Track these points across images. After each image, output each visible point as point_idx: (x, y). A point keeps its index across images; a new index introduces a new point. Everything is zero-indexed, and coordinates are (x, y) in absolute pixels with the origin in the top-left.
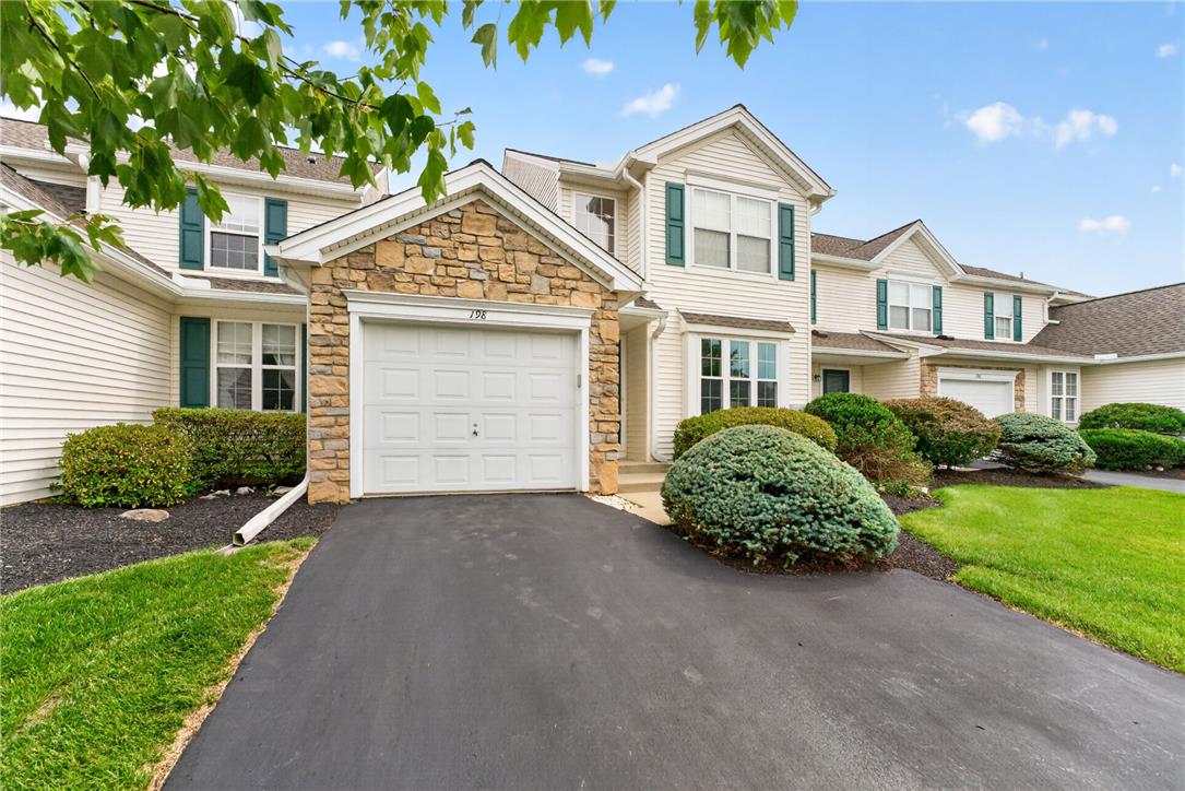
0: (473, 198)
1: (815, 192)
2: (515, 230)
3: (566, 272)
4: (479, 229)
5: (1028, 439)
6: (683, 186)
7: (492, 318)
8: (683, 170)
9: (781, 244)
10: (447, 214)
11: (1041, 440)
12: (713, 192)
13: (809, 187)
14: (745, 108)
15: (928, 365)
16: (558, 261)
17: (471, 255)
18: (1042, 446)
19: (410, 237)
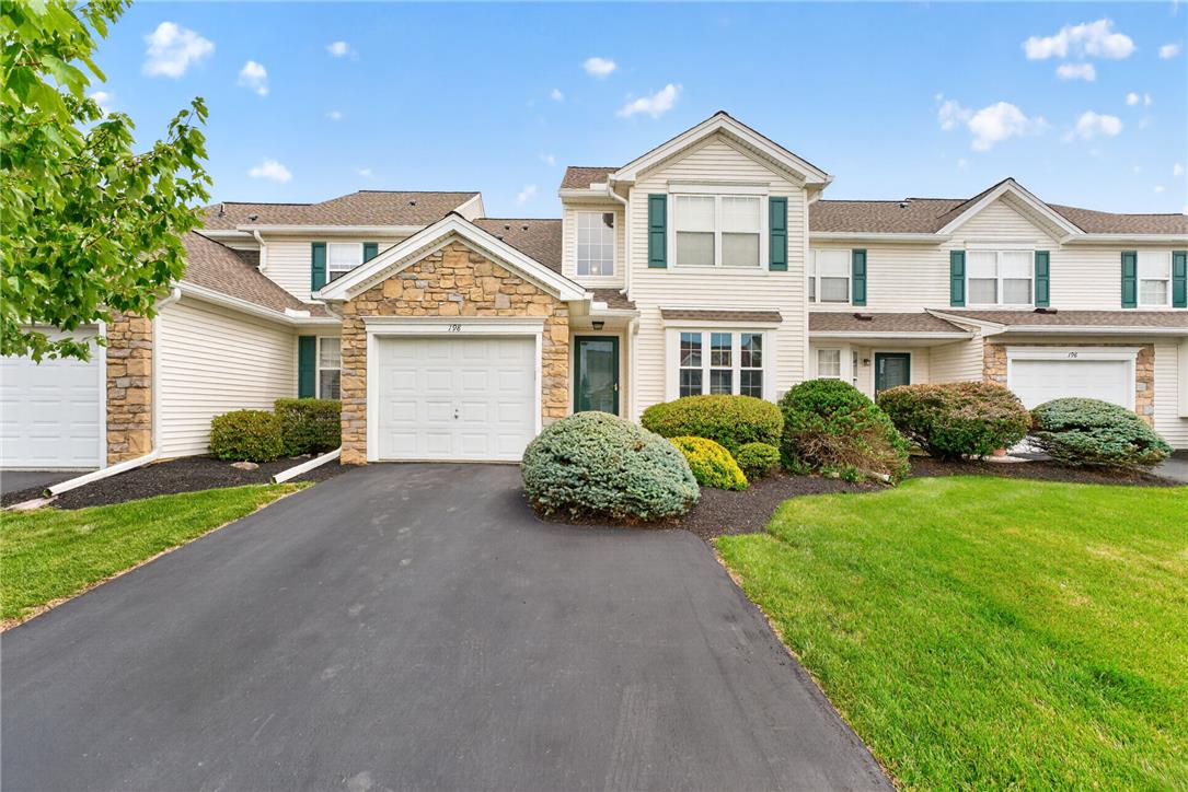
0: (451, 240)
1: (808, 181)
2: (483, 260)
3: (523, 289)
4: (456, 263)
5: (1068, 427)
6: (666, 195)
7: (466, 330)
8: (665, 181)
9: (772, 236)
10: (432, 255)
11: (1085, 429)
12: (696, 197)
13: (801, 178)
14: (726, 114)
15: (992, 345)
16: (517, 281)
17: (449, 284)
18: (1082, 435)
19: (407, 275)
